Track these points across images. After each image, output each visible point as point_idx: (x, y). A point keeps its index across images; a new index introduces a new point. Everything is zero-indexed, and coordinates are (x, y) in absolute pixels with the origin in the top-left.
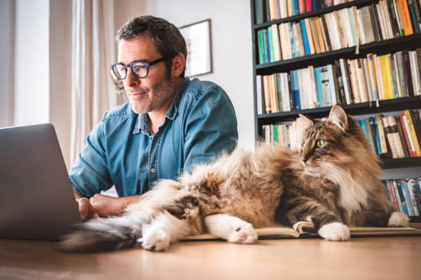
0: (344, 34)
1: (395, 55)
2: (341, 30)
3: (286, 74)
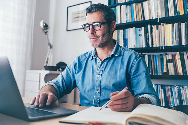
0: (151, 13)
1: (174, 24)
2: (150, 10)
3: (123, 30)
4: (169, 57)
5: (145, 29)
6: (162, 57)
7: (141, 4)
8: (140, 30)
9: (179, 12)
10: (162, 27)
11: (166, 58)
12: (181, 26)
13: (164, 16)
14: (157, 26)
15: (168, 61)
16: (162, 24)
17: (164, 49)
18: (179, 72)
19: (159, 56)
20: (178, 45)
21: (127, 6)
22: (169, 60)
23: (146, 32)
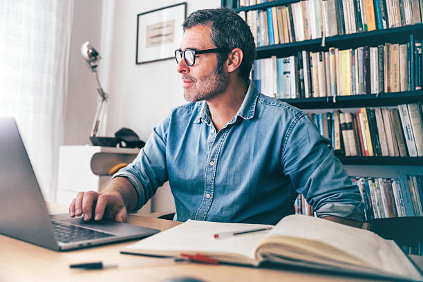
0: (309, 26)
1: (356, 51)
2: (306, 21)
4: (346, 118)
5: (295, 61)
6: (331, 118)
7: (287, 9)
8: (285, 62)
9: (366, 26)
10: (331, 56)
11: (339, 120)
12: (369, 54)
13: (334, 32)
14: (321, 54)
15: (343, 126)
16: (330, 49)
17: (334, 101)
18: (366, 149)
19: (325, 116)
20: (363, 93)
21: (259, 12)
22: (345, 123)
23: (299, 66)
